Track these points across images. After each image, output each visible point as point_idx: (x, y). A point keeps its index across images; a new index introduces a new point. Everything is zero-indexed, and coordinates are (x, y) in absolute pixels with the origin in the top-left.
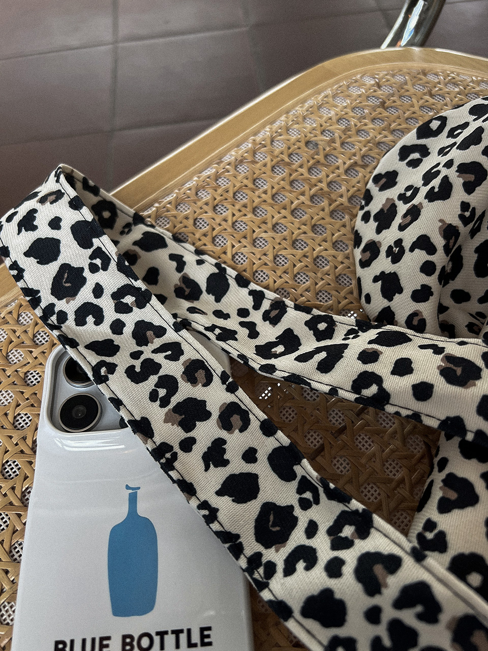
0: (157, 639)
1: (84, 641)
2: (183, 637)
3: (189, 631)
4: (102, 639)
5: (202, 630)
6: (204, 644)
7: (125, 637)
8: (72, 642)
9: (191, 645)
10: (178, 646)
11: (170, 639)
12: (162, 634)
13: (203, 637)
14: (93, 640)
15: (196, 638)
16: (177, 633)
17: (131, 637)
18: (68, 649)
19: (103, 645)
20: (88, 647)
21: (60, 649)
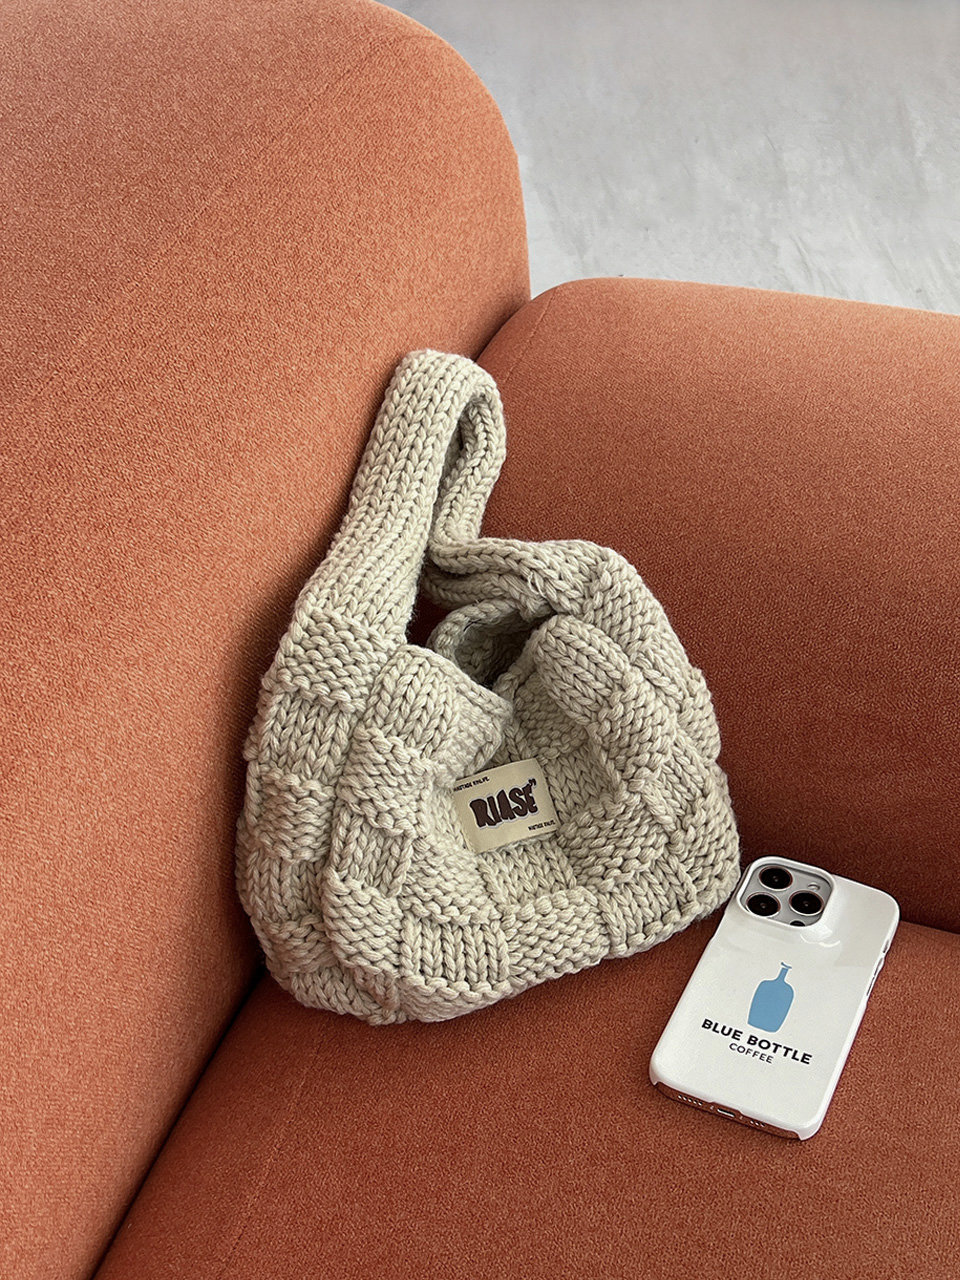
0: (773, 1047)
1: (724, 1028)
2: (790, 1054)
3: (796, 1052)
4: (736, 1031)
5: (805, 1055)
6: (802, 1061)
7: (751, 1037)
8: (716, 1024)
9: (794, 1057)
10: (785, 1055)
11: (781, 1051)
12: (777, 1046)
13: (804, 1058)
14: (731, 1030)
15: (799, 1056)
16: (788, 1049)
17: (757, 1039)
18: (713, 1026)
19: (736, 1034)
20: (726, 1031)
21: (707, 1024)
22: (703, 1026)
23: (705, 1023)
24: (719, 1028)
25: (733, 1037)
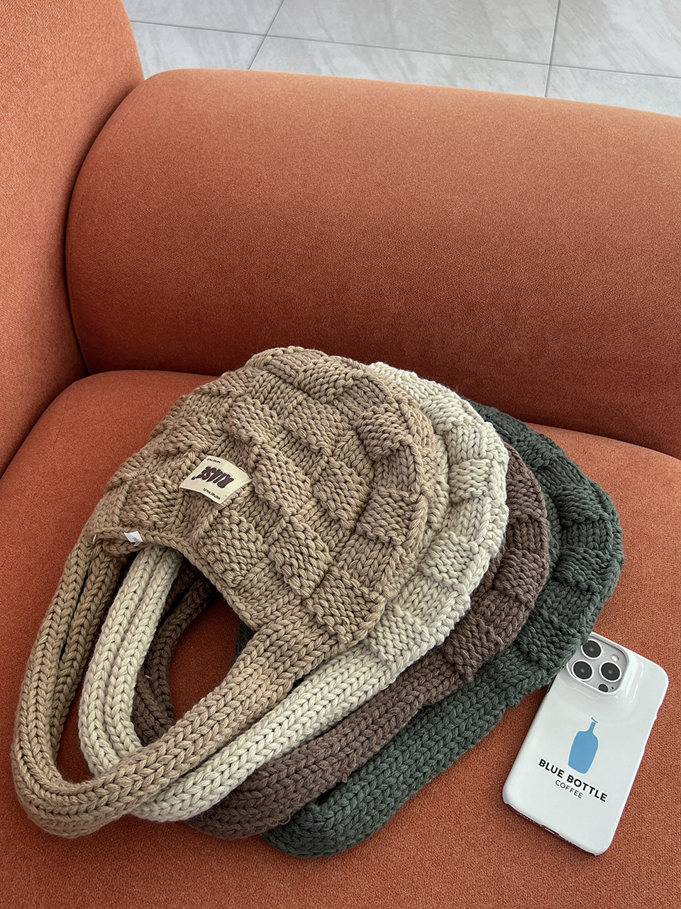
0: (583, 785)
1: (553, 766)
2: (594, 792)
3: (597, 791)
4: (560, 770)
5: (603, 794)
6: (601, 799)
7: (570, 776)
9: (596, 796)
10: (590, 793)
11: (588, 789)
12: (586, 785)
13: (602, 796)
14: (557, 769)
15: (599, 795)
16: (593, 788)
17: (573, 778)
18: (546, 765)
19: (560, 773)
20: (554, 770)
22: (540, 765)
23: (541, 762)
24: (550, 767)
25: (558, 775)
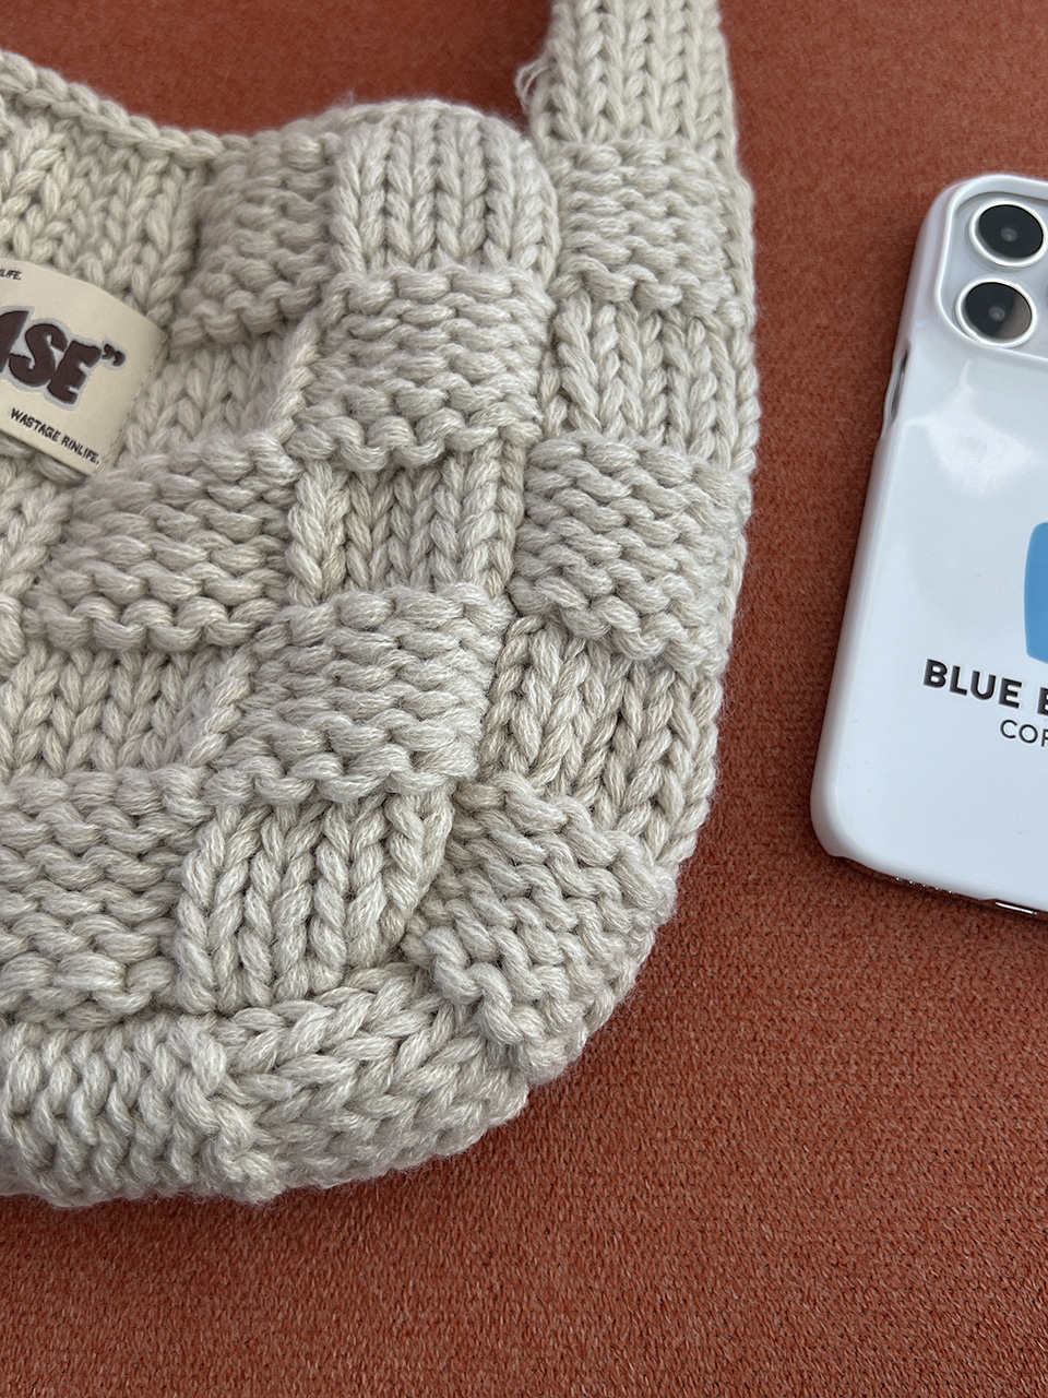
1: (977, 675)
4: (1007, 682)
7: (1044, 693)
8: (957, 670)
14: (993, 679)
18: (948, 677)
19: (1008, 691)
20: (983, 689)
21: (935, 674)
22: (928, 682)
23: (930, 673)
24: (965, 681)
25: (1004, 701)
